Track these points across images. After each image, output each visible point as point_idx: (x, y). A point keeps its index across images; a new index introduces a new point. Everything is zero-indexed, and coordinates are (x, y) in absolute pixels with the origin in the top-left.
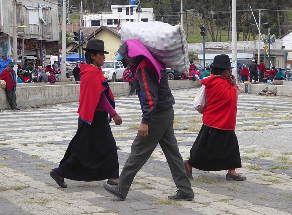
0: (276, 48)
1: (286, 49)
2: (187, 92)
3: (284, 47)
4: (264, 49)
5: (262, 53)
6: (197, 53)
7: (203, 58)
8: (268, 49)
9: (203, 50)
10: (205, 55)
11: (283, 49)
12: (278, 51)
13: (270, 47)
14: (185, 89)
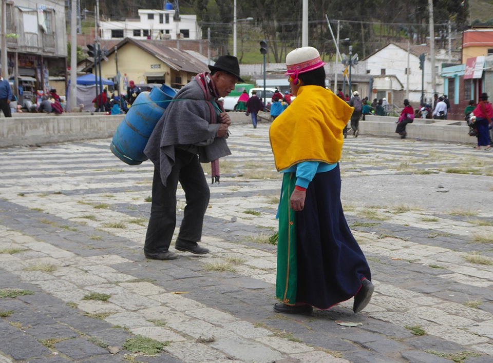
0: (358, 72)
1: (372, 73)
2: (242, 128)
3: (368, 72)
4: (343, 73)
5: (340, 79)
6: (255, 78)
7: (263, 85)
8: (349, 73)
9: (263, 73)
10: (266, 81)
11: (368, 74)
12: (362, 77)
13: (352, 71)
14: (239, 124)
